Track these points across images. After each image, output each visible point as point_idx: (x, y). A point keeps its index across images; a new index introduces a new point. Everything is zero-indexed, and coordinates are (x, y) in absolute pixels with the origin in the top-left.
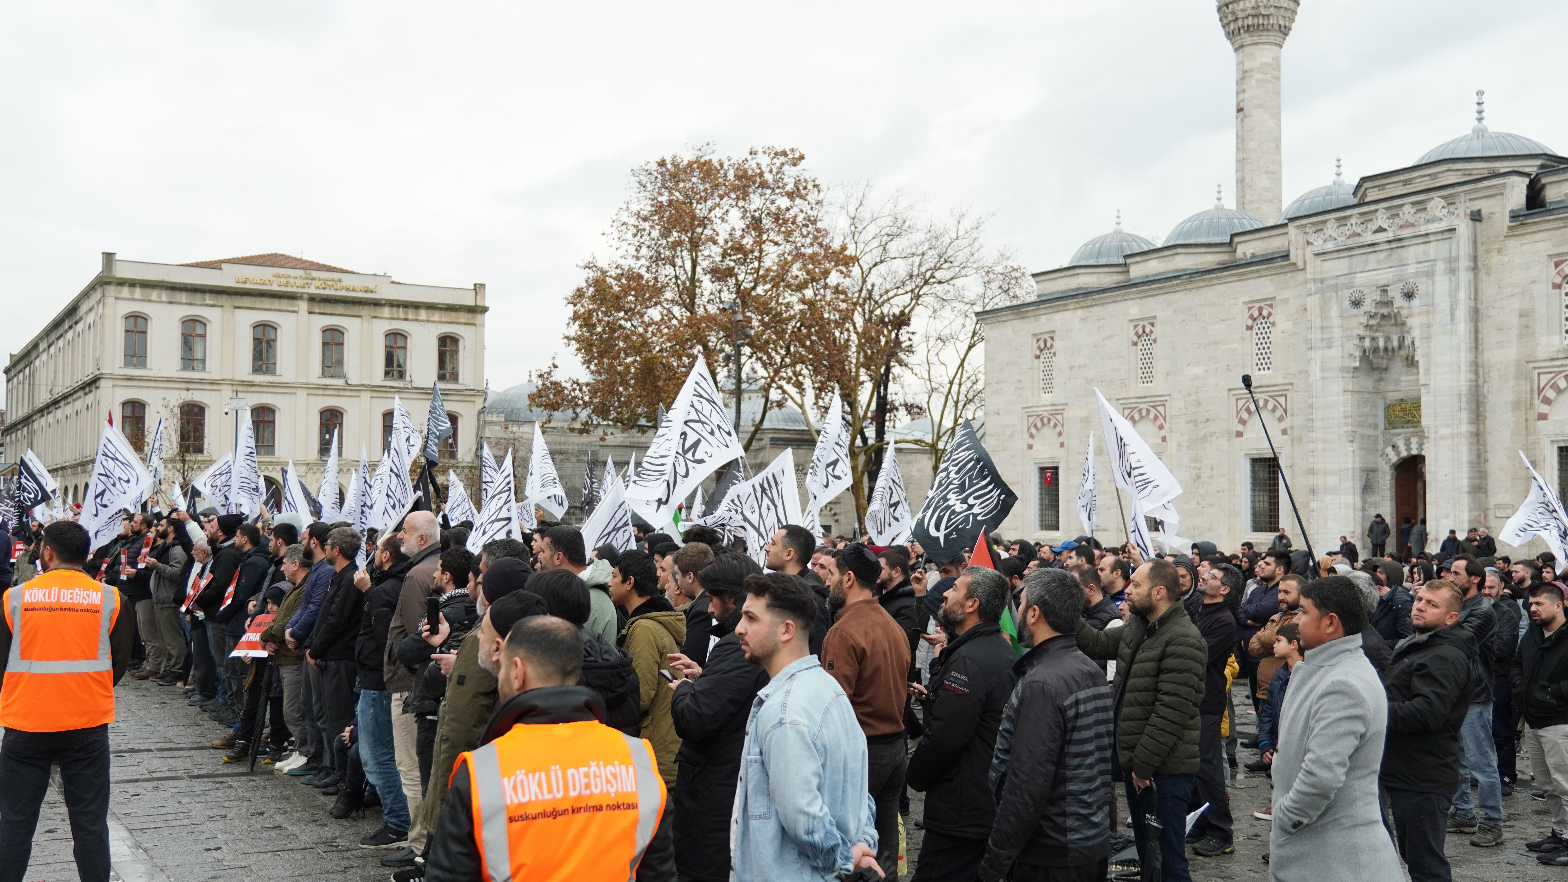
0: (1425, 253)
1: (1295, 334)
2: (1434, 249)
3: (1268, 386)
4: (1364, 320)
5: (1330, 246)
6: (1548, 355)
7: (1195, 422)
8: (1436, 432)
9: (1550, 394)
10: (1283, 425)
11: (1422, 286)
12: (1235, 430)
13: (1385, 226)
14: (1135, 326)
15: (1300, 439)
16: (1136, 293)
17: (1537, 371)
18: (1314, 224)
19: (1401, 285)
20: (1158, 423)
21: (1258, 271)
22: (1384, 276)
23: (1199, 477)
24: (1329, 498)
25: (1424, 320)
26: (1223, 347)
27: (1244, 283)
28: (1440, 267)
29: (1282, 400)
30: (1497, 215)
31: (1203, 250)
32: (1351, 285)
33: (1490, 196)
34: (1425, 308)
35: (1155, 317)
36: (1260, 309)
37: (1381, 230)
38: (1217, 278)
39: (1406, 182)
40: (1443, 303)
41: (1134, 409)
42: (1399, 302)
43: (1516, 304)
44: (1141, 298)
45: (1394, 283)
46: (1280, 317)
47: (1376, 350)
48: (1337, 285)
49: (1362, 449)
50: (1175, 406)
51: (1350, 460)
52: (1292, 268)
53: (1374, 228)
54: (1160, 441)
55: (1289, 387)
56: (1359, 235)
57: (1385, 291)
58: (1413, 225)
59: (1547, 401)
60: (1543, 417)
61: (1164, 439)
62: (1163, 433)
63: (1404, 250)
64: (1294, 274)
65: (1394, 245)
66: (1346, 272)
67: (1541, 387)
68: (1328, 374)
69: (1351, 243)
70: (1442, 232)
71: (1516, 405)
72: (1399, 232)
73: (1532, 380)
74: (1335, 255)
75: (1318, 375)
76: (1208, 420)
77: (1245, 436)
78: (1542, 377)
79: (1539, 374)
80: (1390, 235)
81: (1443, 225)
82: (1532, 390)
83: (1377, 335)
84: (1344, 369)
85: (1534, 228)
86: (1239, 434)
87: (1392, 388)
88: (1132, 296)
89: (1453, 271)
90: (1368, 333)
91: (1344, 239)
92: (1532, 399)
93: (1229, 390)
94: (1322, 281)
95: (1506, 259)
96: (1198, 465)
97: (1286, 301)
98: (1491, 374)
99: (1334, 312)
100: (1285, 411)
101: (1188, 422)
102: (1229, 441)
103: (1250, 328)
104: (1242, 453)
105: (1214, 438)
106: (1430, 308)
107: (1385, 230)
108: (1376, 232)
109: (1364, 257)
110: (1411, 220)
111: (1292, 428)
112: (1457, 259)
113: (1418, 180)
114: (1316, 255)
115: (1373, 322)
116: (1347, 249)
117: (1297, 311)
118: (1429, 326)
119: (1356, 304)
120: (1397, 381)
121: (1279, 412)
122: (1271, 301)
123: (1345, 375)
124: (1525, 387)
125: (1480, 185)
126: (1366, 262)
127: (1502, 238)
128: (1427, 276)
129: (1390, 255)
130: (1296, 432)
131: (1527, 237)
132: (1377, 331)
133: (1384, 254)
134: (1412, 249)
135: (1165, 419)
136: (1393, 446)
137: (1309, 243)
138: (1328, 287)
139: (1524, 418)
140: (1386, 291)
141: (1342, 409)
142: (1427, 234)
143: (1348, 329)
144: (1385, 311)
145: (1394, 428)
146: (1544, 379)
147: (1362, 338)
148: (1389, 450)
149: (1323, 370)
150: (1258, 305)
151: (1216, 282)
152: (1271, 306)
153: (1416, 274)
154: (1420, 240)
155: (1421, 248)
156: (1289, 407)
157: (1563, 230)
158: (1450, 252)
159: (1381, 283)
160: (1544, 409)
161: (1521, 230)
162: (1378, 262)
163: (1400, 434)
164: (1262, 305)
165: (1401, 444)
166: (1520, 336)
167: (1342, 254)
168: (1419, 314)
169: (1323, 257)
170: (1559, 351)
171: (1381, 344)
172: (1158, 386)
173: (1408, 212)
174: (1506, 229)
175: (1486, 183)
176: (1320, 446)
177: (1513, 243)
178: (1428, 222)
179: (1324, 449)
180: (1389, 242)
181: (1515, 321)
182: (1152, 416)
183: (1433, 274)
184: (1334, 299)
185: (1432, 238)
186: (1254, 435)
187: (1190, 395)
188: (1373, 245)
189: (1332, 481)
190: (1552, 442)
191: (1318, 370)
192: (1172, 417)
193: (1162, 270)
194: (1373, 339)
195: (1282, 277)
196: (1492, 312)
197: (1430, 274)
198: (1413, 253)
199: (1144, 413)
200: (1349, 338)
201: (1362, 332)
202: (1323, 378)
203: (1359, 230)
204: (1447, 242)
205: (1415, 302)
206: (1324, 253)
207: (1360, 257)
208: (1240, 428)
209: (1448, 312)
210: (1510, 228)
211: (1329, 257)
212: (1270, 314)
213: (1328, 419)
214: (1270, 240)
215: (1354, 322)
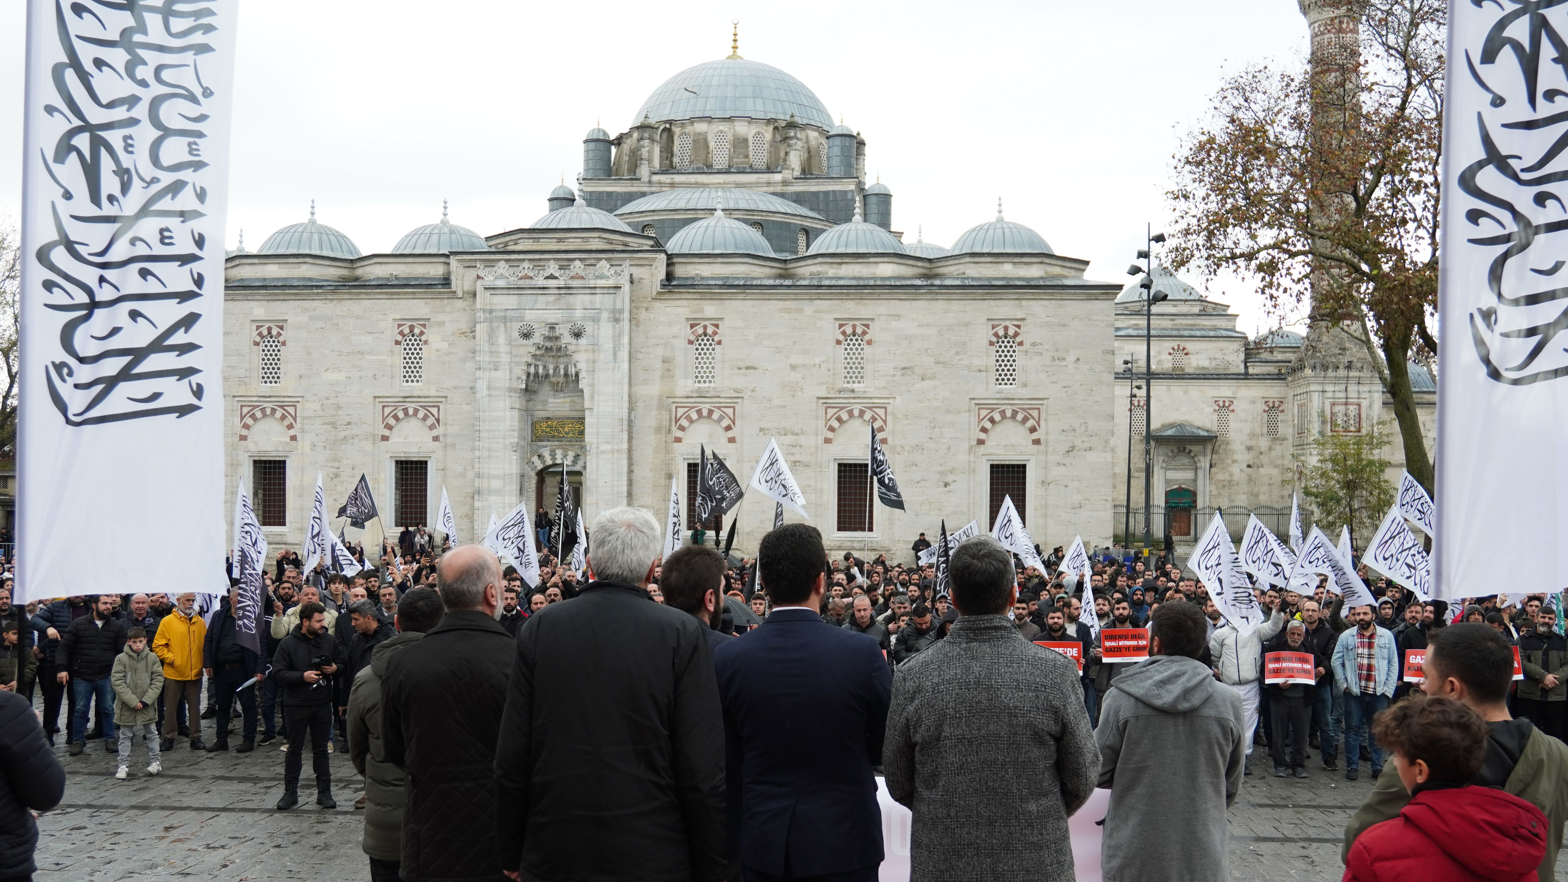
0: (591, 302)
1: (451, 353)
2: (598, 300)
3: (419, 397)
4: (533, 350)
5: (501, 283)
6: (685, 394)
7: (334, 425)
8: (597, 448)
9: (684, 422)
10: (435, 433)
11: (589, 329)
12: (381, 434)
13: (557, 274)
14: (258, 327)
15: (453, 446)
16: (264, 295)
17: (675, 405)
18: (485, 260)
19: (569, 325)
20: (287, 422)
21: (414, 293)
22: (553, 316)
23: (337, 476)
24: (493, 499)
25: (590, 356)
26: (368, 357)
27: (395, 302)
28: (605, 315)
29: (434, 411)
30: (646, 281)
31: (328, 263)
32: (521, 319)
33: (641, 265)
34: (591, 347)
35: (286, 321)
36: (412, 328)
37: (552, 277)
38: (366, 293)
39: (560, 240)
40: (607, 345)
41: (255, 407)
42: (567, 339)
43: (660, 352)
44: (268, 300)
45: (563, 323)
46: (433, 336)
47: (536, 374)
48: (505, 317)
49: (521, 458)
50: (308, 408)
51: (514, 467)
52: (451, 296)
53: (546, 275)
54: (288, 440)
55: (443, 400)
56: (531, 278)
57: (552, 328)
58: (582, 278)
59: (682, 428)
60: (678, 440)
61: (293, 438)
62: (292, 432)
63: (572, 297)
64: (450, 301)
65: (563, 291)
66: (516, 307)
67: (678, 417)
68: (493, 392)
69: (522, 283)
70: (609, 288)
71: (658, 430)
72: (570, 282)
73: (670, 411)
74: (505, 292)
75: (485, 392)
76: (349, 423)
77: (391, 441)
78: (679, 409)
79: (676, 407)
80: (561, 283)
81: (611, 282)
82: (670, 419)
83: (538, 363)
84: (511, 390)
85: (678, 296)
86: (385, 438)
87: (540, 408)
88: (257, 297)
89: (617, 320)
90: (534, 361)
91: (516, 279)
92: (670, 426)
93: (375, 397)
94: (491, 312)
95: (653, 316)
96: (336, 464)
97: (442, 324)
98: (638, 404)
99: (502, 339)
100: (438, 420)
101: (325, 424)
102: (374, 444)
103: (398, 343)
104: (388, 456)
105: (356, 440)
106: (595, 347)
107: (557, 278)
108: (547, 278)
109: (534, 297)
110: (582, 274)
111: (444, 436)
112: (621, 311)
113: (571, 240)
114: (486, 288)
115: (538, 352)
116: (518, 288)
117: (453, 334)
118: (594, 362)
119: (526, 336)
120: (545, 403)
121: (431, 421)
122: (424, 322)
123: (512, 394)
124: (665, 416)
125: (635, 255)
126: (536, 302)
127: (649, 299)
128: (594, 321)
129: (559, 299)
130: (449, 440)
131: (670, 301)
132: (539, 360)
133: (553, 297)
134: (579, 297)
135: (295, 420)
136: (539, 456)
137: (478, 277)
138: (496, 318)
139: (664, 440)
140: (554, 328)
141: (508, 423)
142: (595, 288)
143: (516, 356)
144: (548, 344)
145: (540, 441)
146: (681, 411)
147: (529, 365)
148: (535, 459)
149: (489, 388)
150: (409, 323)
151: (363, 296)
152: (424, 326)
153: (584, 318)
154: (588, 291)
155: (588, 298)
156: (441, 417)
157: (698, 301)
158: (614, 304)
159: (550, 321)
160: (679, 434)
161: (667, 296)
162: (547, 303)
163: (546, 446)
164: (414, 324)
165: (546, 454)
166: (663, 377)
167: (512, 292)
168: (586, 351)
169: (492, 292)
170: (692, 391)
171: (541, 371)
172: (287, 386)
173: (577, 267)
174: (654, 293)
175: (640, 255)
176: (486, 454)
177: (658, 305)
178: (598, 277)
179: (489, 456)
180: (559, 288)
181: (659, 365)
182: (278, 414)
183: (599, 321)
184: (502, 329)
185: (598, 291)
186: (401, 440)
187: (328, 399)
188: (544, 288)
189: (496, 484)
190: (685, 459)
191: (484, 388)
192: (304, 418)
193: (284, 275)
194: (536, 366)
195: (438, 302)
196: (640, 356)
197: (596, 320)
198: (580, 300)
199: (268, 412)
200: (518, 364)
201: (530, 360)
202: (489, 396)
203: (531, 274)
204: (612, 296)
205: (582, 341)
206: (494, 288)
207: (529, 297)
208: (387, 432)
209: (611, 353)
210: (659, 293)
211: (498, 292)
212: (422, 333)
213: (494, 431)
214: (414, 266)
215: (523, 351)
